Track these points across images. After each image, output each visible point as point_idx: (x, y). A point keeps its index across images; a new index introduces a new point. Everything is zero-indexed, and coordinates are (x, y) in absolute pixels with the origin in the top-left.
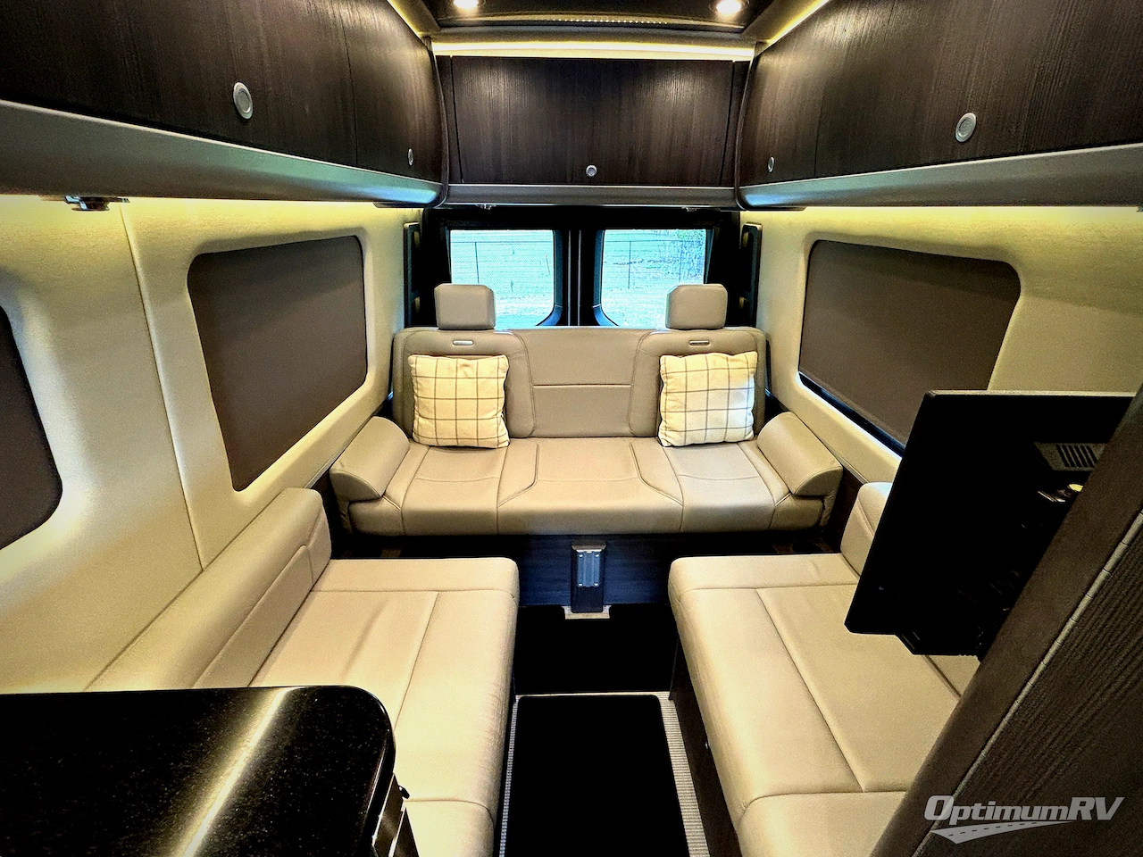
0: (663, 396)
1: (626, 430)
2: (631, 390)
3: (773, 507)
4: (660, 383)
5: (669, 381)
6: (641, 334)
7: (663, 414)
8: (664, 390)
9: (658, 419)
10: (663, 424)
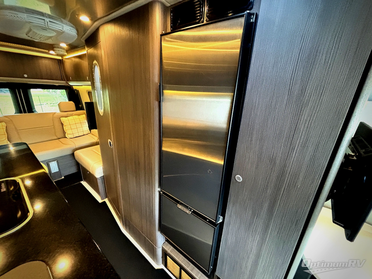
0: (64, 127)
1: (56, 138)
2: (54, 127)
3: (96, 142)
4: (62, 124)
5: (64, 123)
6: (53, 113)
7: (65, 131)
8: (64, 126)
9: (64, 133)
10: (66, 133)
